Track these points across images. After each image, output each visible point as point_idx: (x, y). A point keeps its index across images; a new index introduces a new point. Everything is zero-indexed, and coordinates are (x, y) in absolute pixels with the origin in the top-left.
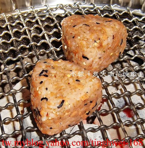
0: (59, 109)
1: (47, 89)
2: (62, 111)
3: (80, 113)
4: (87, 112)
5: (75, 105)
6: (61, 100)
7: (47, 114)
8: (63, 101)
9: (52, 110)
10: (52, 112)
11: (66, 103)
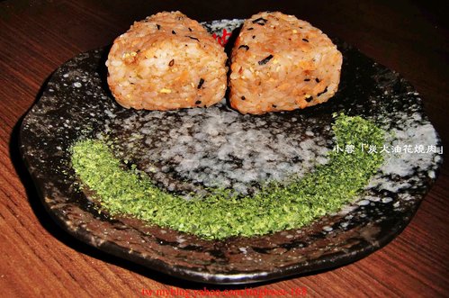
0: (261, 67)
1: (254, 37)
2: (265, 71)
3: (295, 90)
4: (308, 96)
5: (289, 71)
6: (268, 54)
7: (241, 70)
8: (271, 57)
9: (249, 65)
10: (249, 69)
11: (274, 62)
